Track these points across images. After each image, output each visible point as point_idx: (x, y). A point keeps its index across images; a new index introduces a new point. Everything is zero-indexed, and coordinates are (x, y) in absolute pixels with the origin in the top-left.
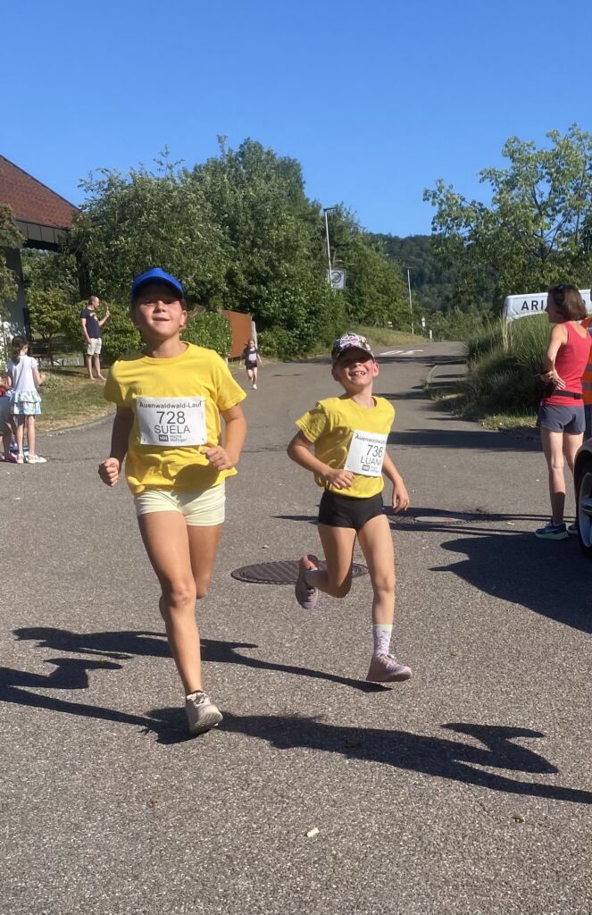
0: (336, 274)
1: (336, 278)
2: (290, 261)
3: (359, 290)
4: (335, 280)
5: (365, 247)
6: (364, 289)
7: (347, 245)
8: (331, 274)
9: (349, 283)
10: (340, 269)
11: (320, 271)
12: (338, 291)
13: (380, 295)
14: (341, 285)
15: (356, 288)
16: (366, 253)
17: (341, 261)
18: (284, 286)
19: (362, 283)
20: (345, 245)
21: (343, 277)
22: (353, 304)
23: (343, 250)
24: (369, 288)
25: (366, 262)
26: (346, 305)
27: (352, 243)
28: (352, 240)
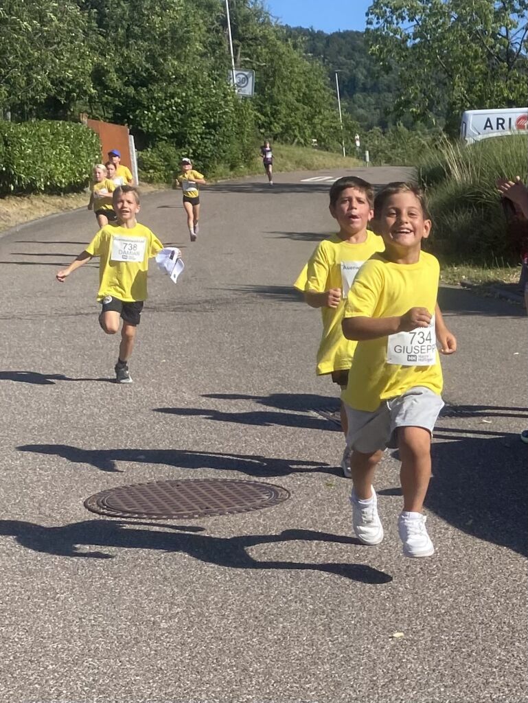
0: (242, 76)
1: (242, 81)
2: (178, 58)
3: (271, 97)
4: (242, 83)
5: (279, 43)
6: (280, 97)
7: (255, 39)
8: (236, 76)
9: (258, 88)
10: (246, 69)
11: (220, 71)
12: (245, 98)
13: (300, 105)
14: (248, 90)
15: (269, 94)
16: (281, 51)
17: (248, 59)
18: (171, 90)
19: (275, 89)
20: (251, 39)
21: (250, 79)
22: (265, 115)
23: (249, 45)
24: (285, 96)
25: (280, 63)
26: (256, 116)
27: (261, 37)
28: (261, 33)
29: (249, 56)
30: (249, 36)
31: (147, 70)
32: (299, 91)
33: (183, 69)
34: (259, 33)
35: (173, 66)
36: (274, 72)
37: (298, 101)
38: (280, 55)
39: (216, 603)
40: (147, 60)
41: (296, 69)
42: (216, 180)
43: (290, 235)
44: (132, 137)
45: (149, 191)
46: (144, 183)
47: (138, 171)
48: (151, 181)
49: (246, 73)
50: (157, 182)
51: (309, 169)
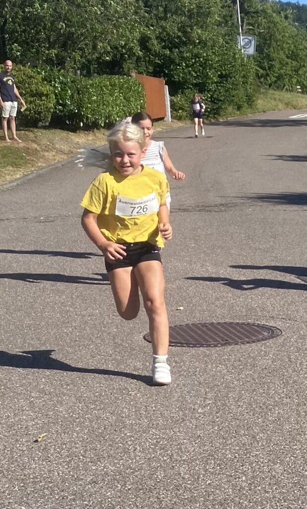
0: (247, 40)
1: (246, 44)
2: (202, 27)
3: (268, 56)
4: (246, 45)
5: (274, 15)
6: (274, 55)
7: (257, 12)
8: (242, 40)
9: (259, 48)
10: (250, 35)
11: (232, 37)
12: (249, 57)
13: (289, 61)
14: (251, 50)
15: (267, 54)
16: (276, 20)
17: (251, 27)
18: (195, 51)
19: (272, 49)
20: (254, 13)
21: (253, 42)
22: (263, 68)
23: (252, 17)
24: (278, 54)
25: (275, 29)
26: (256, 70)
27: (261, 11)
28: (261, 8)
29: (252, 25)
30: (252, 10)
31: (179, 37)
32: (289, 50)
33: (205, 36)
35: (197, 33)
36: (270, 37)
37: (288, 57)
38: (275, 24)
39: (234, 398)
40: (179, 30)
41: (287, 35)
42: (227, 118)
43: (281, 157)
44: (167, 86)
45: (178, 126)
46: (175, 121)
47: (171, 112)
48: (180, 118)
49: (250, 38)
50: (184, 119)
51: (295, 109)
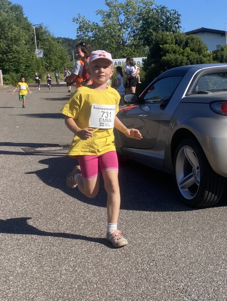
0: (39, 51)
1: (39, 53)
8: (37, 51)
14: (41, 55)
18: (14, 55)
20: (43, 40)
30: (43, 39)
32: (59, 55)
33: (19, 49)
34: (46, 38)
38: (53, 44)
42: (30, 84)
44: (1, 70)
45: (6, 87)
46: (5, 85)
47: (3, 81)
48: (7, 84)
50: (9, 84)
